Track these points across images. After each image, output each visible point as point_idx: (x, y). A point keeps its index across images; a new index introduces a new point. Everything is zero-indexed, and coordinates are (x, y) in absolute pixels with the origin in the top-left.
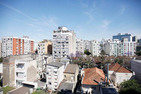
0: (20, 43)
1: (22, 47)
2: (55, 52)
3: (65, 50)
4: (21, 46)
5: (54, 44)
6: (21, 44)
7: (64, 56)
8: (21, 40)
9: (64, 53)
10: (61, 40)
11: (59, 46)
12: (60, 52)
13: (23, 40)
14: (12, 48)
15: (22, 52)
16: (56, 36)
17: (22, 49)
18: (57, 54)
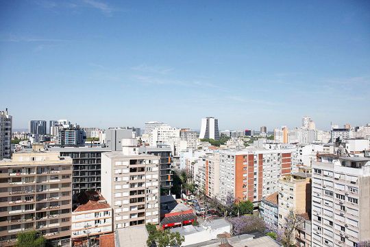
0: (252, 163)
1: (258, 174)
2: (319, 219)
3: (348, 222)
4: (256, 170)
5: (316, 195)
6: (255, 165)
7: (343, 239)
8: (255, 157)
9: (343, 228)
10: (336, 186)
11: (330, 204)
12: (331, 223)
13: (261, 156)
14: (234, 177)
15: (257, 185)
16: (320, 171)
17: (256, 177)
18: (324, 227)
